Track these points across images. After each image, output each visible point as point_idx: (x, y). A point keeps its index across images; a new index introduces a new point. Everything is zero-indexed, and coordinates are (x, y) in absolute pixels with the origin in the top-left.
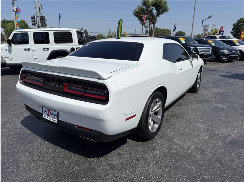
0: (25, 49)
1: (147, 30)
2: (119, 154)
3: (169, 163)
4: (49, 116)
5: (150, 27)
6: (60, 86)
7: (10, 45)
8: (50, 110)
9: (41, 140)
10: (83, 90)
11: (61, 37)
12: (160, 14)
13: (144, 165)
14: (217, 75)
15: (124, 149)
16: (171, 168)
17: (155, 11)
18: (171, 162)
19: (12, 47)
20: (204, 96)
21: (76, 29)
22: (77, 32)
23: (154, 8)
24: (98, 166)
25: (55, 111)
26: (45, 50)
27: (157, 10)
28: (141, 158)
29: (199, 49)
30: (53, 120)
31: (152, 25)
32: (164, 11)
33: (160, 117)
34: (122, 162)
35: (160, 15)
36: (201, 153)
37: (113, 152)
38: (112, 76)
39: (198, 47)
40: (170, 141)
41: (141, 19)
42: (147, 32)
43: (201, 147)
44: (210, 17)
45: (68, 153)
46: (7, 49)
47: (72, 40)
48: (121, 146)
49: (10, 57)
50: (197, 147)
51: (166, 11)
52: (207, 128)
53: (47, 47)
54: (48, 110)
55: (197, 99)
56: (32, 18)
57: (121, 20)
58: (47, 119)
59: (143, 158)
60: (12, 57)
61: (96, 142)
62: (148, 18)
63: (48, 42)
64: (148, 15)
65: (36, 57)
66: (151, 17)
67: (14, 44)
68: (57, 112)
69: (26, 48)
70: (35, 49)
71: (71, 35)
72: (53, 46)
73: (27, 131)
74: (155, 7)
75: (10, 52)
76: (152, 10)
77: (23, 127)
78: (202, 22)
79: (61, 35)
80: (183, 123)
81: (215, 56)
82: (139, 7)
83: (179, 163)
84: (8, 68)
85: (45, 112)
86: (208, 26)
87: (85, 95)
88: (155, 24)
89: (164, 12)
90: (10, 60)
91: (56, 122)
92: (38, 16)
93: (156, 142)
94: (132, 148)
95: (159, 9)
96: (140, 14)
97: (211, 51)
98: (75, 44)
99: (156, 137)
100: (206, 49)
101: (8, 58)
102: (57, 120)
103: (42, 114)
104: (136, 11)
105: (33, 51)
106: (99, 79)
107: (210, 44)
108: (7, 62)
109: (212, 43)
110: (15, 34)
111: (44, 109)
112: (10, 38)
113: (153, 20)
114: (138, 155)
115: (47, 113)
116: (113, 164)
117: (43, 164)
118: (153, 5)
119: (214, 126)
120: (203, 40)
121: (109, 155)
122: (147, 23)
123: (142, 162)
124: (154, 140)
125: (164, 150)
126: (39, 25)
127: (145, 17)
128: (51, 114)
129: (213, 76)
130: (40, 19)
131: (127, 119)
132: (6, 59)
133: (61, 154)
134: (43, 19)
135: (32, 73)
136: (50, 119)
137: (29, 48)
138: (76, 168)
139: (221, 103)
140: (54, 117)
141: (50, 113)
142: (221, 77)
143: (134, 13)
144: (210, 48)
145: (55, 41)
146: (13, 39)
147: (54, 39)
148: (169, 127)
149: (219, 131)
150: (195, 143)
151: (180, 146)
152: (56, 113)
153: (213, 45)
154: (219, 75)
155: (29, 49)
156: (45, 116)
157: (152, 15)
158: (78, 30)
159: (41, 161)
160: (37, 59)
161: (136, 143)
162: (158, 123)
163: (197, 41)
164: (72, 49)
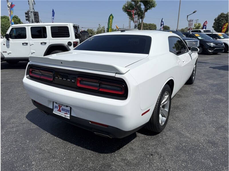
0: (23, 44)
1: (136, 25)
2: (132, 149)
3: (183, 157)
4: (60, 111)
5: (139, 22)
6: (72, 81)
7: (8, 40)
8: (61, 106)
9: (49, 135)
10: (98, 85)
11: (59, 31)
12: (148, 10)
13: (159, 160)
14: (208, 67)
15: (135, 143)
16: (186, 162)
17: (143, 7)
18: (186, 156)
19: (10, 42)
20: (200, 88)
21: (73, 24)
22: (74, 26)
23: (142, 4)
24: (113, 162)
25: (67, 106)
26: (43, 44)
27: (145, 6)
28: (155, 152)
29: (187, 42)
30: (65, 116)
31: (141, 20)
32: (152, 6)
33: (167, 110)
34: (136, 157)
36: (213, 145)
37: (125, 147)
38: (129, 70)
39: (186, 41)
40: (179, 133)
41: (130, 14)
42: (136, 27)
43: (210, 139)
44: (194, 12)
45: (80, 149)
46: (5, 44)
47: (69, 34)
48: (132, 140)
49: (8, 52)
50: (206, 139)
51: (154, 7)
52: (211, 119)
53: (45, 41)
54: (59, 105)
55: (195, 91)
56: (26, 14)
57: (111, 15)
58: (58, 114)
59: (156, 152)
60: (10, 52)
61: (111, 138)
62: (136, 13)
64: (136, 10)
65: (34, 51)
66: (139, 12)
67: (12, 38)
68: (70, 107)
69: (23, 42)
70: (33, 43)
71: (68, 29)
72: (50, 40)
73: (34, 126)
75: (8, 46)
77: (30, 122)
78: (187, 17)
79: (58, 29)
80: (187, 115)
81: (202, 49)
83: (194, 157)
84: (6, 62)
85: (56, 107)
86: (193, 21)
87: (100, 90)
88: (143, 19)
89: (152, 8)
90: (8, 54)
91: (69, 118)
92: (31, 12)
93: (165, 135)
94: (143, 143)
95: (147, 5)
96: (129, 10)
97: (198, 44)
98: (72, 38)
99: (165, 130)
100: (194, 43)
101: (6, 52)
102: (69, 116)
103: (52, 110)
104: (126, 7)
105: (31, 45)
106: (116, 73)
107: (197, 38)
108: (5, 57)
109: (198, 36)
110: (12, 29)
111: (55, 104)
112: (8, 32)
113: (141, 15)
114: (151, 149)
115: (58, 108)
116: (127, 160)
117: (56, 162)
118: (141, 1)
119: (218, 117)
120: (190, 33)
121: (122, 150)
122: (136, 18)
123: (156, 157)
124: (163, 133)
125: (175, 144)
126: (32, 20)
127: (134, 12)
128: (63, 110)
129: (203, 67)
130: (34, 15)
131: (142, 115)
132: (4, 54)
133: (72, 150)
134: (37, 14)
135: (40, 68)
136: (62, 114)
137: (26, 42)
138: (91, 165)
139: (218, 94)
140: (65, 112)
141: (61, 109)
142: (212, 69)
143: (123, 8)
144: (197, 41)
145: (52, 35)
146: (11, 34)
147: (52, 33)
148: (175, 120)
149: (224, 122)
150: (204, 135)
151: (190, 138)
152: (69, 109)
153: (200, 38)
154: (209, 67)
155: (27, 44)
156: (56, 112)
157: (140, 10)
158: (74, 25)
159: (54, 158)
160: (34, 53)
161: (147, 137)
162: (165, 116)
163: (184, 34)
164: (70, 44)
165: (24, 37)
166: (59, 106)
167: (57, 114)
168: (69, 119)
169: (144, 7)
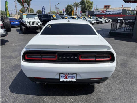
4: (67, 78)
25: (73, 74)
30: (72, 80)
57: (6, 1)
58: (66, 81)
68: (75, 74)
78: (55, 6)
85: (62, 77)
86: (58, 8)
87: (96, 59)
88: (29, 6)
102: (75, 79)
103: (59, 79)
106: (108, 49)
109: (67, 18)
111: (61, 75)
113: (28, 3)
114: (105, 83)
115: (65, 77)
122: (25, 5)
123: (111, 85)
128: (69, 77)
136: (69, 80)
140: (72, 78)
141: (67, 77)
156: (62, 80)
166: (66, 75)
167: (64, 81)
168: (75, 82)
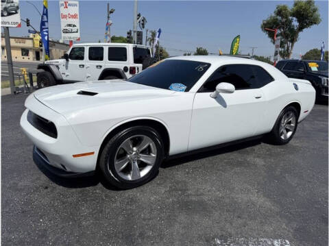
1: (277, 51)
7: (67, 60)
12: (304, 28)
17: (295, 23)
19: (69, 62)
21: (133, 45)
23: (295, 18)
26: (98, 67)
27: (299, 21)
31: (290, 44)
32: (312, 23)
35: (305, 30)
41: (272, 35)
42: (277, 54)
46: (65, 65)
47: (126, 57)
49: (67, 74)
51: (315, 23)
56: (128, 33)
63: (101, 59)
64: (283, 29)
65: (89, 75)
67: (71, 59)
69: (80, 64)
70: (89, 66)
71: (126, 51)
74: (297, 17)
75: (67, 67)
76: (291, 21)
82: (271, 17)
88: (294, 43)
89: (311, 25)
90: (66, 76)
92: (134, 32)
95: (304, 20)
98: (130, 62)
101: (65, 74)
105: (87, 68)
108: (63, 79)
112: (68, 53)
113: (291, 36)
118: (293, 15)
122: (278, 40)
130: (137, 35)
132: (63, 75)
134: (141, 34)
137: (83, 64)
145: (109, 57)
146: (71, 54)
155: (83, 66)
157: (292, 30)
158: (135, 46)
160: (89, 77)
164: (126, 69)
165: (82, 58)
169: (298, 24)
